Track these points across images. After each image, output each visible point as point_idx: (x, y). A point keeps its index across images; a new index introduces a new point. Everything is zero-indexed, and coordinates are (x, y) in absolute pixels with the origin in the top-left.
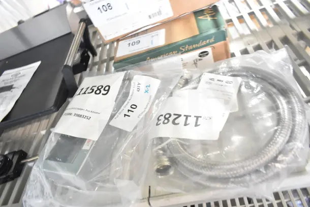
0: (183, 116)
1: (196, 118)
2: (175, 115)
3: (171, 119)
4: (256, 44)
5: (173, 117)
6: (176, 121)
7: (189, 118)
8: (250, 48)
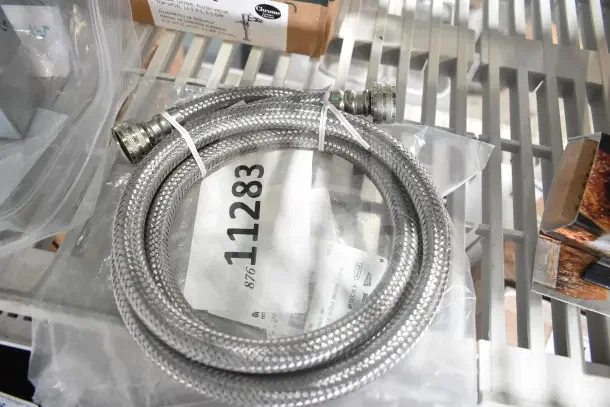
0: (256, 222)
1: (250, 251)
2: (258, 204)
3: (246, 199)
4: (394, 44)
5: (251, 203)
6: (239, 212)
7: (251, 236)
8: (377, 49)
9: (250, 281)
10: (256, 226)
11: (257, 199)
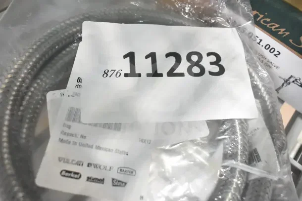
0: (165, 75)
9: (109, 74)
10: (161, 75)
11: (186, 74)
